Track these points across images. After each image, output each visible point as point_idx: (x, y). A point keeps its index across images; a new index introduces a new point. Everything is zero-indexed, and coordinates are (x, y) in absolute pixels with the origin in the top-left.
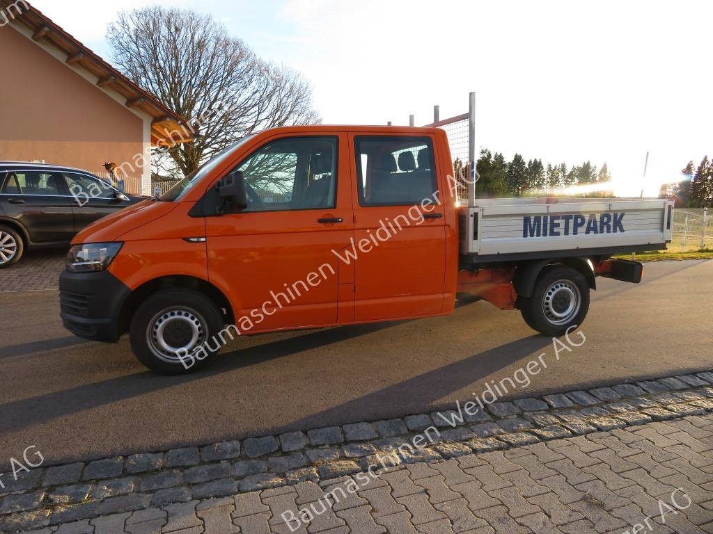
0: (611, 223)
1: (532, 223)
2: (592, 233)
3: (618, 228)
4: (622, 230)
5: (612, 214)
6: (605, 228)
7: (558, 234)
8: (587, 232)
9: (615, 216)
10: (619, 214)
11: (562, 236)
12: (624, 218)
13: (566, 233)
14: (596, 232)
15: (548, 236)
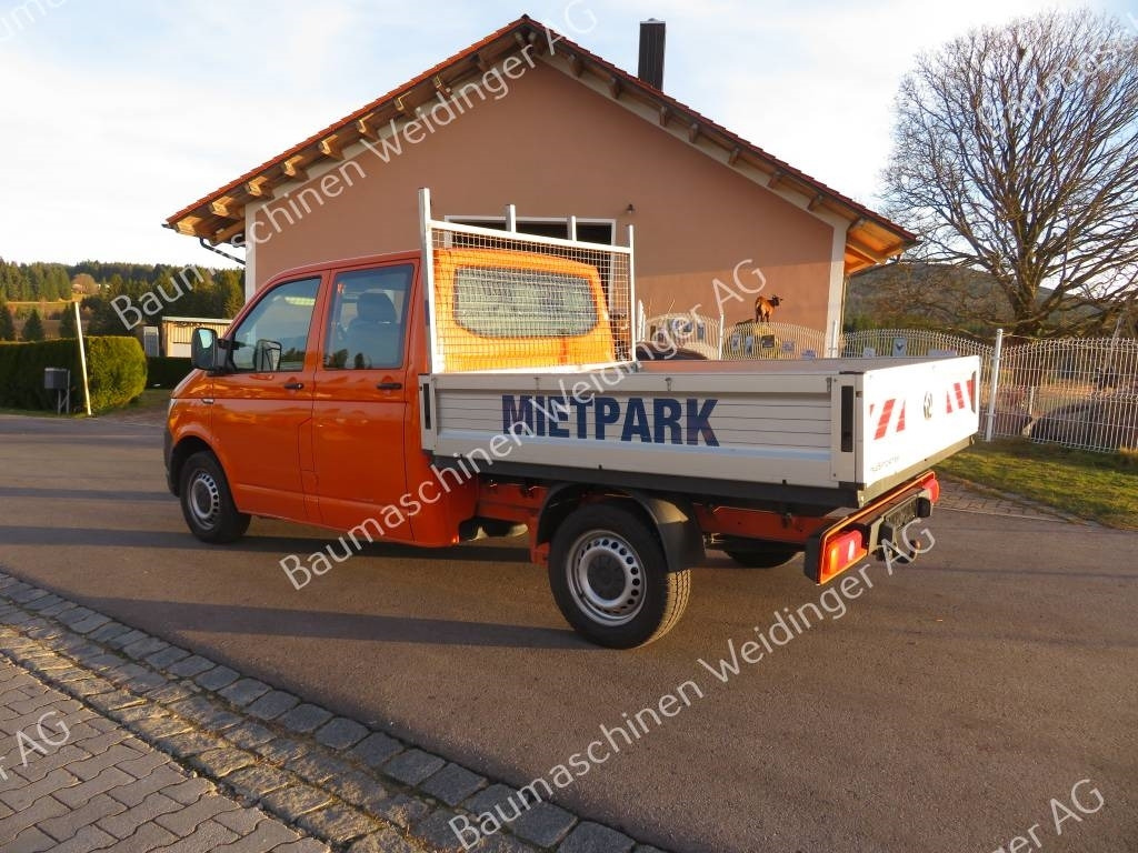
0: (683, 422)
1: (517, 408)
2: (636, 439)
3: (700, 435)
4: (712, 441)
5: (683, 402)
6: (668, 431)
7: (565, 433)
8: (626, 436)
9: (692, 404)
10: (701, 402)
11: (573, 438)
12: (716, 411)
13: (582, 433)
14: (646, 438)
15: (547, 436)
